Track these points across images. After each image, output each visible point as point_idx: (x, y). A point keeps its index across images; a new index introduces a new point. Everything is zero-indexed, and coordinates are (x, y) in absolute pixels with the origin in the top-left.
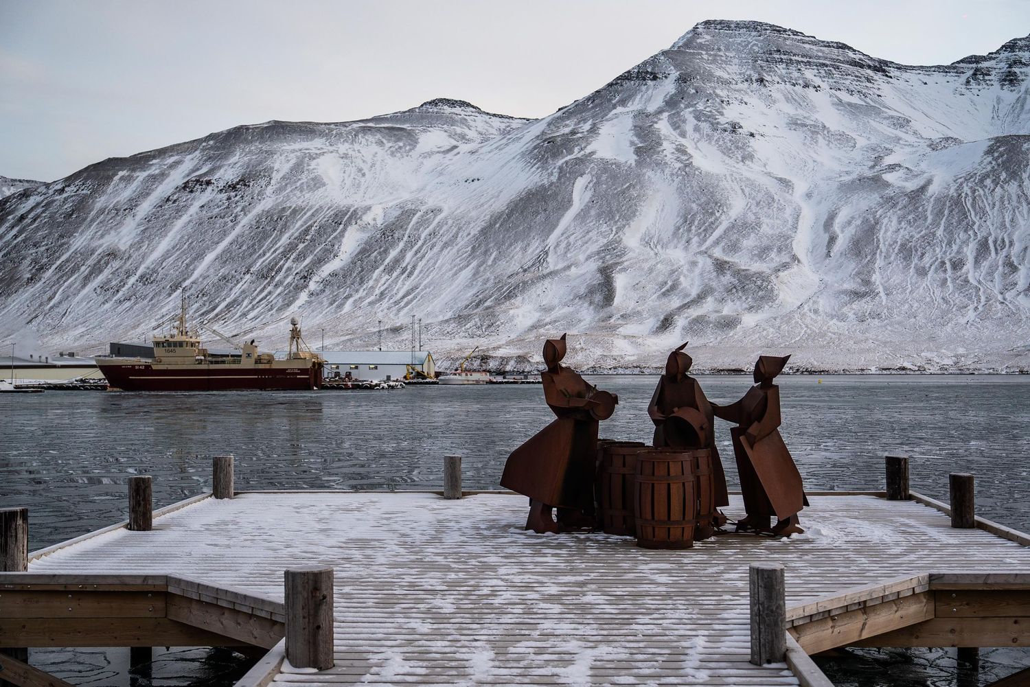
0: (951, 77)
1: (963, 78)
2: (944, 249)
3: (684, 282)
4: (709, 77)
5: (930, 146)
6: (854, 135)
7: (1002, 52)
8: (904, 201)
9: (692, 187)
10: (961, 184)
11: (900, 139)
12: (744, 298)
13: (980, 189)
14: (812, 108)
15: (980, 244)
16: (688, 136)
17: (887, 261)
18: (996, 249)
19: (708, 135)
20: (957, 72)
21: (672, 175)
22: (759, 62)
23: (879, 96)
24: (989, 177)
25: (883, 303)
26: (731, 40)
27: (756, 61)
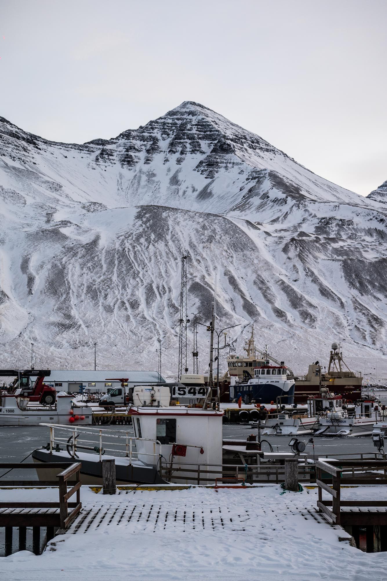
0: (84, 154)
1: (94, 156)
2: (121, 292)
5: (84, 207)
6: (22, 193)
7: (120, 138)
8: (81, 252)
10: (123, 241)
11: (58, 200)
13: (138, 246)
15: (147, 289)
17: (79, 300)
18: (160, 293)
20: (88, 151)
23: (35, 163)
24: (142, 236)
25: (87, 334)
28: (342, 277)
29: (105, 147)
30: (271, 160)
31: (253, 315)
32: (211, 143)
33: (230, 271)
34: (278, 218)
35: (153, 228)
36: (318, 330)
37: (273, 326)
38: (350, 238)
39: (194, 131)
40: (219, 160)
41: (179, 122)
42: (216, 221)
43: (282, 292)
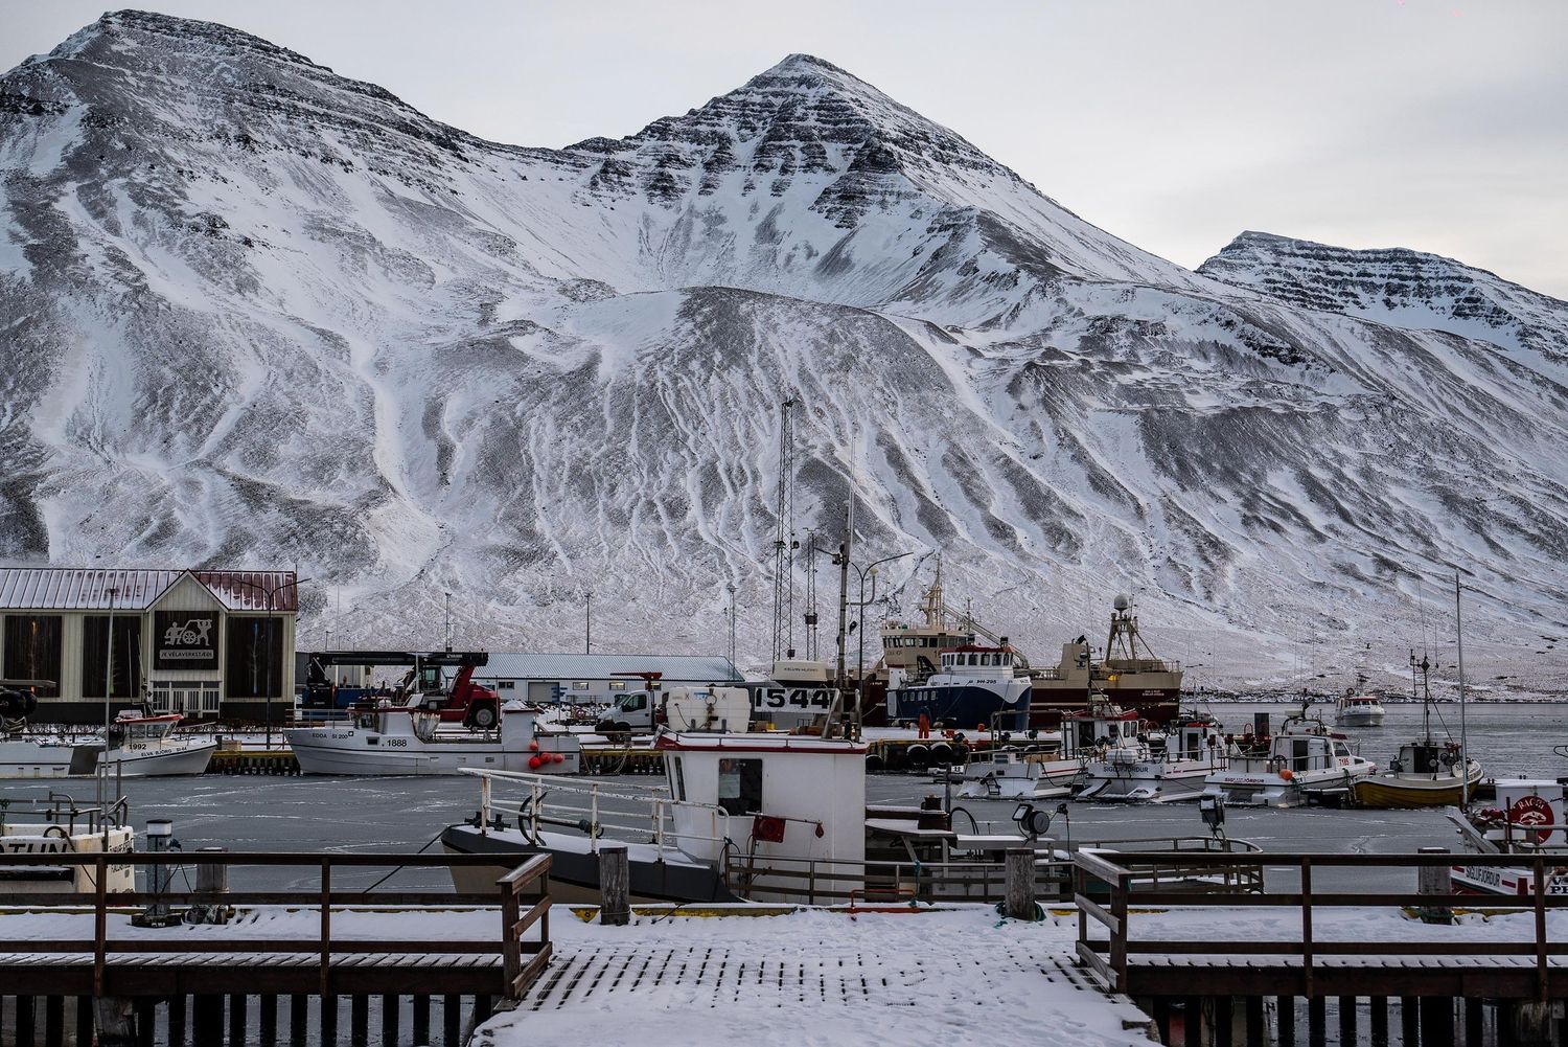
0: (563, 170)
1: (586, 176)
2: (646, 480)
3: (185, 521)
4: (147, 121)
5: (564, 291)
6: (425, 259)
7: (645, 137)
8: (559, 390)
9: (157, 335)
10: (651, 366)
11: (506, 275)
12: (315, 555)
13: (684, 377)
14: (344, 203)
15: (705, 475)
16: (123, 232)
17: (553, 497)
18: (733, 484)
19: (163, 235)
20: (574, 164)
21: (112, 307)
22: (237, 104)
23: (454, 192)
24: (694, 356)
25: (569, 573)
26: (177, 54)
27: (231, 101)
28: (1138, 450)
29: (612, 157)
30: (983, 186)
31: (941, 532)
32: (850, 149)
33: (890, 436)
34: (998, 318)
35: (719, 338)
36: (1084, 567)
37: (985, 557)
38: (1157, 362)
39: (811, 122)
40: (866, 187)
41: (778, 101)
42: (860, 323)
43: (1005, 482)
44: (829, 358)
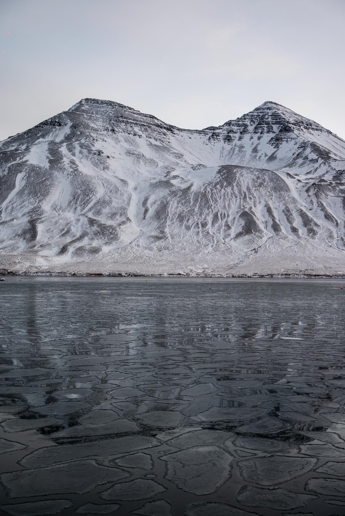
0: (202, 136)
1: (208, 137)
2: (198, 217)
3: (73, 229)
4: (87, 127)
5: (192, 168)
6: (157, 160)
7: (225, 126)
8: (180, 194)
9: (78, 182)
10: (206, 187)
11: (178, 164)
12: (103, 238)
13: (215, 190)
14: (138, 146)
15: (214, 216)
16: (76, 155)
17: (172, 222)
18: (221, 218)
19: (86, 156)
20: (205, 134)
21: (68, 174)
22: (112, 121)
23: (169, 142)
24: (218, 184)
25: (170, 242)
26: (98, 109)
27: (111, 121)
28: (341, 207)
29: (215, 131)
30: (319, 135)
31: (277, 231)
32: (280, 126)
33: (269, 204)
34: (311, 171)
36: (316, 240)
37: (287, 237)
39: (270, 119)
40: (283, 137)
41: (261, 114)
42: (267, 174)
43: (300, 217)
44: (256, 183)
